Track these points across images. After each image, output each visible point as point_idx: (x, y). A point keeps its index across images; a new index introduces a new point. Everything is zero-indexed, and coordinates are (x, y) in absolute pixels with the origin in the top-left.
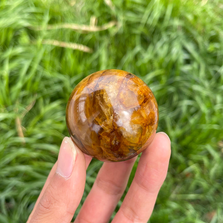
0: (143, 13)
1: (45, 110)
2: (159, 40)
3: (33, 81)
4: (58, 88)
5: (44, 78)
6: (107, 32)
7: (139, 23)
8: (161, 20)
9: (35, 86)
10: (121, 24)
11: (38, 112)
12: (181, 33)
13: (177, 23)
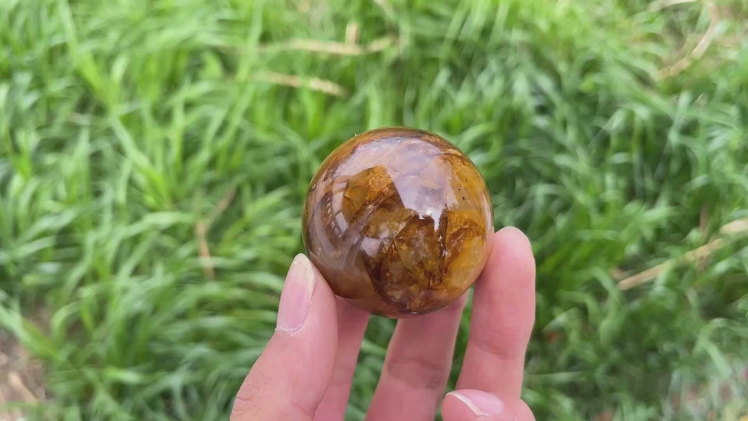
0: (449, 20)
1: (254, 208)
2: (482, 68)
3: (231, 151)
4: (282, 164)
5: (252, 145)
6: (377, 56)
7: (441, 39)
8: (486, 31)
9: (236, 161)
10: (405, 42)
11: (241, 214)
12: (525, 57)
13: (517, 36)
